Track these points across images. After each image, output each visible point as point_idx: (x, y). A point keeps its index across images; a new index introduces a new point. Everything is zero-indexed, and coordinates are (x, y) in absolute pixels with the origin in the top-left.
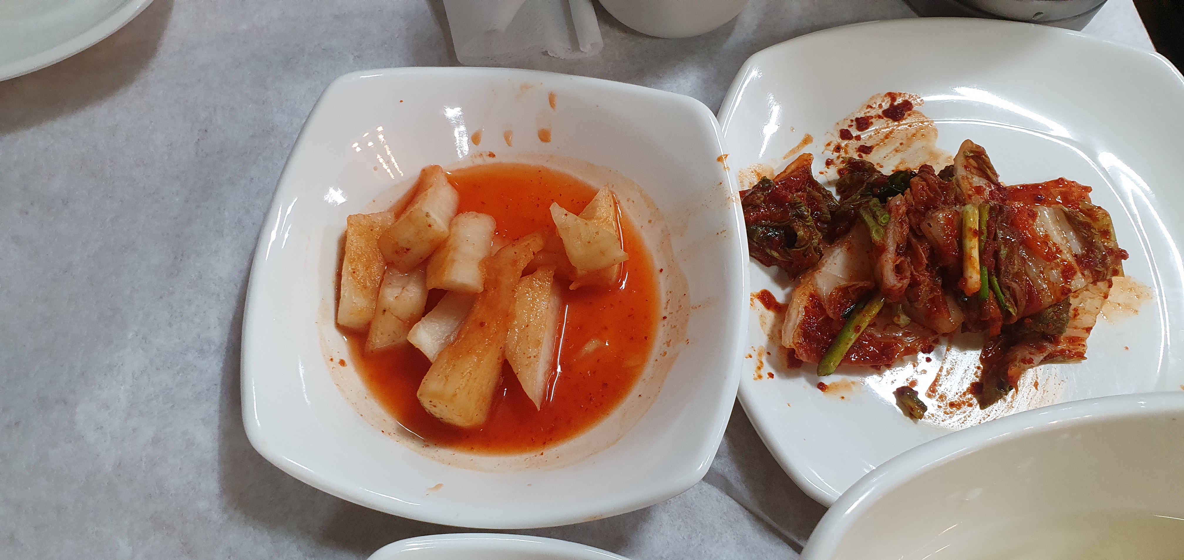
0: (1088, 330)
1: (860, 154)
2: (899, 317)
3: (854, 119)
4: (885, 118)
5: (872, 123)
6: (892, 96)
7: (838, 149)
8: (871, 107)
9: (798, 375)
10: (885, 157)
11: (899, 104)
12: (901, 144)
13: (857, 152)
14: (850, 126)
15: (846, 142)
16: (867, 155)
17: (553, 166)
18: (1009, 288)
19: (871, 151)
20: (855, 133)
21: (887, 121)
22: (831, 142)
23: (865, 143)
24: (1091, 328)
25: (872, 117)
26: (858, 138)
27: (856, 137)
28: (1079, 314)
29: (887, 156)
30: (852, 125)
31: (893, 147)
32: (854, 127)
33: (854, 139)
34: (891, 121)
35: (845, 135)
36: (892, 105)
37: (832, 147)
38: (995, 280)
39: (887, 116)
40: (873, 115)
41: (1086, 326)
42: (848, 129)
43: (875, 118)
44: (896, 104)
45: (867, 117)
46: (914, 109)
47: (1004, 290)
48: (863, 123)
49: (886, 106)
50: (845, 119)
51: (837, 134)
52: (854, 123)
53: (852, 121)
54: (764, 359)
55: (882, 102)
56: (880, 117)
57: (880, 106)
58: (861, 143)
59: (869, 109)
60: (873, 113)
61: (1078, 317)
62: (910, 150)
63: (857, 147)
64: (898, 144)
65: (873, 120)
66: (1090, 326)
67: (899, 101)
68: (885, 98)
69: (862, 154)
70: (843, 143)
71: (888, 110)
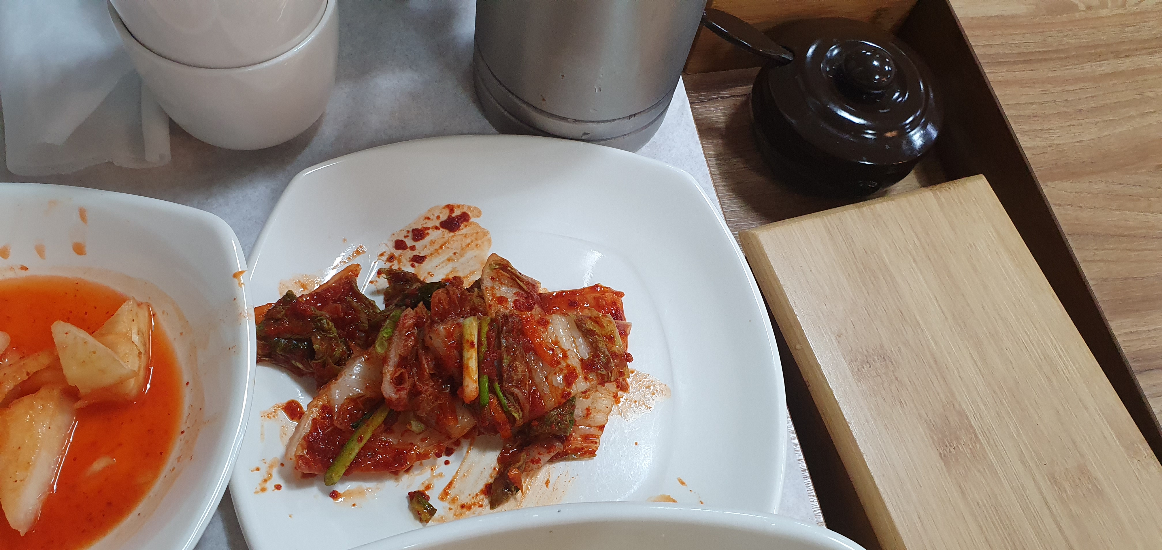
0: (602, 428)
1: (413, 263)
2: (410, 424)
3: (410, 230)
4: (441, 229)
5: (428, 234)
6: (451, 208)
7: (391, 258)
8: (429, 219)
9: (311, 484)
10: (437, 266)
11: (457, 216)
12: (454, 254)
13: (410, 261)
14: (406, 237)
15: (400, 251)
16: (420, 264)
17: (91, 278)
18: (512, 394)
19: (424, 261)
20: (409, 242)
21: (443, 232)
22: (385, 252)
23: (420, 253)
24: (603, 426)
25: (428, 228)
26: (413, 248)
27: (410, 247)
28: (590, 414)
29: (439, 265)
30: (408, 236)
31: (447, 257)
32: (410, 238)
33: (408, 249)
34: (447, 231)
35: (400, 245)
36: (449, 217)
37: (385, 258)
38: (497, 386)
39: (443, 227)
40: (430, 226)
41: (599, 425)
42: (404, 239)
43: (432, 229)
44: (454, 215)
45: (424, 228)
46: (471, 220)
47: (508, 396)
48: (418, 234)
49: (444, 217)
50: (401, 230)
51: (391, 245)
52: (410, 234)
53: (408, 232)
54: (275, 472)
55: (440, 213)
56: (437, 228)
57: (438, 217)
58: (415, 253)
59: (427, 221)
60: (430, 224)
61: (592, 416)
62: (462, 260)
63: (411, 257)
64: (451, 254)
65: (430, 231)
66: (604, 424)
67: (457, 212)
68: (443, 210)
69: (415, 263)
70: (397, 253)
71: (445, 221)
